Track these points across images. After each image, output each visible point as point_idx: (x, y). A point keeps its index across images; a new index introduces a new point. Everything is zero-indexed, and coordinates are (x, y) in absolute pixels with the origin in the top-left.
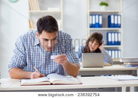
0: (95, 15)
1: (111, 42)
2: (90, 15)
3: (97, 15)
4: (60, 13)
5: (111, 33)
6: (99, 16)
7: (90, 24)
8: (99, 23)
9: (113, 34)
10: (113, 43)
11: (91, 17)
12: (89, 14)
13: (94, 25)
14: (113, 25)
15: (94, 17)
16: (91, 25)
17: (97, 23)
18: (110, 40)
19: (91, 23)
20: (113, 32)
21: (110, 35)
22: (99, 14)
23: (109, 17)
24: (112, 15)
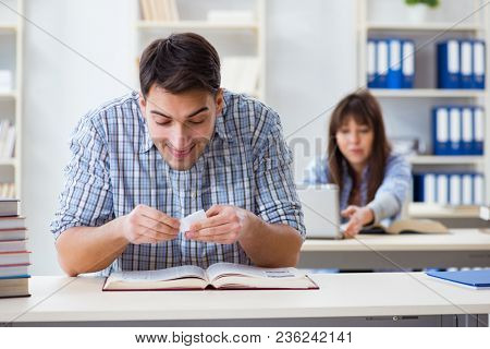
0: (388, 42)
1: (449, 143)
2: (370, 40)
3: (395, 38)
4: (255, 30)
5: (449, 110)
6: (402, 43)
7: (368, 76)
8: (401, 70)
9: (455, 114)
10: (455, 147)
11: (372, 46)
12: (364, 37)
13: (382, 79)
14: (454, 79)
15: (383, 47)
16: (372, 79)
17: (394, 72)
18: (442, 136)
19: (371, 70)
20: (455, 107)
21: (442, 115)
22: (404, 37)
23: (442, 50)
24: (453, 39)
